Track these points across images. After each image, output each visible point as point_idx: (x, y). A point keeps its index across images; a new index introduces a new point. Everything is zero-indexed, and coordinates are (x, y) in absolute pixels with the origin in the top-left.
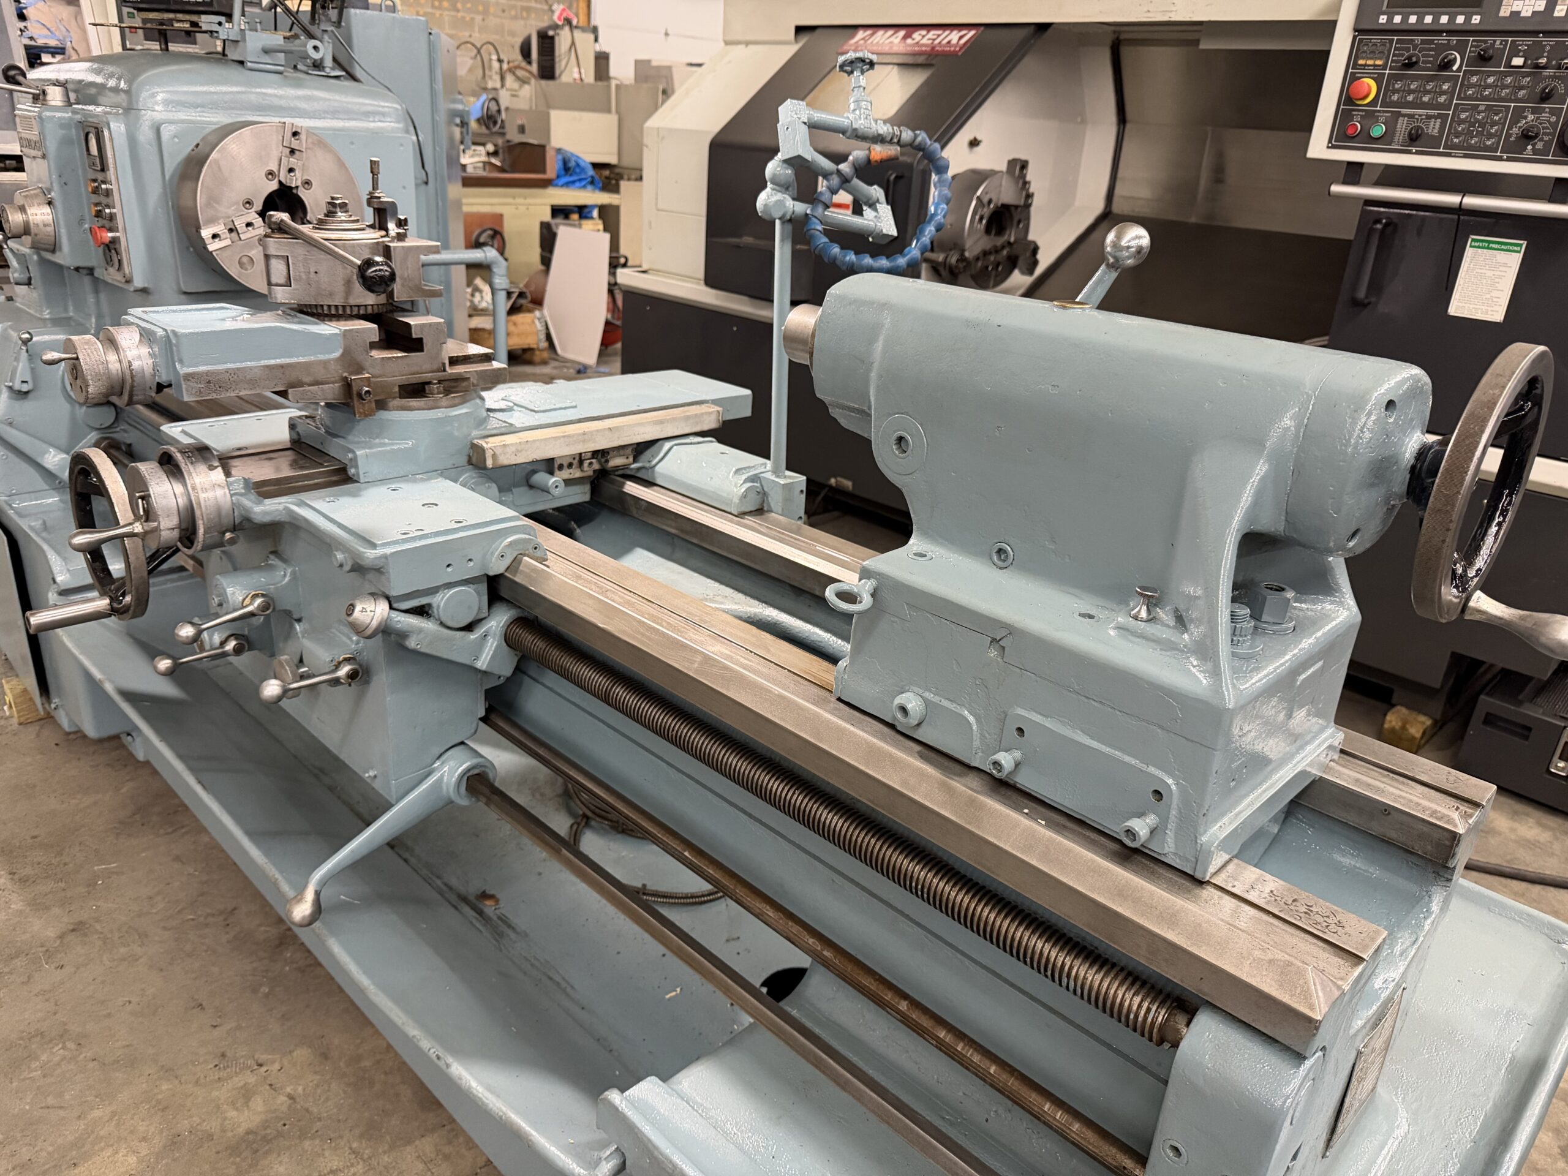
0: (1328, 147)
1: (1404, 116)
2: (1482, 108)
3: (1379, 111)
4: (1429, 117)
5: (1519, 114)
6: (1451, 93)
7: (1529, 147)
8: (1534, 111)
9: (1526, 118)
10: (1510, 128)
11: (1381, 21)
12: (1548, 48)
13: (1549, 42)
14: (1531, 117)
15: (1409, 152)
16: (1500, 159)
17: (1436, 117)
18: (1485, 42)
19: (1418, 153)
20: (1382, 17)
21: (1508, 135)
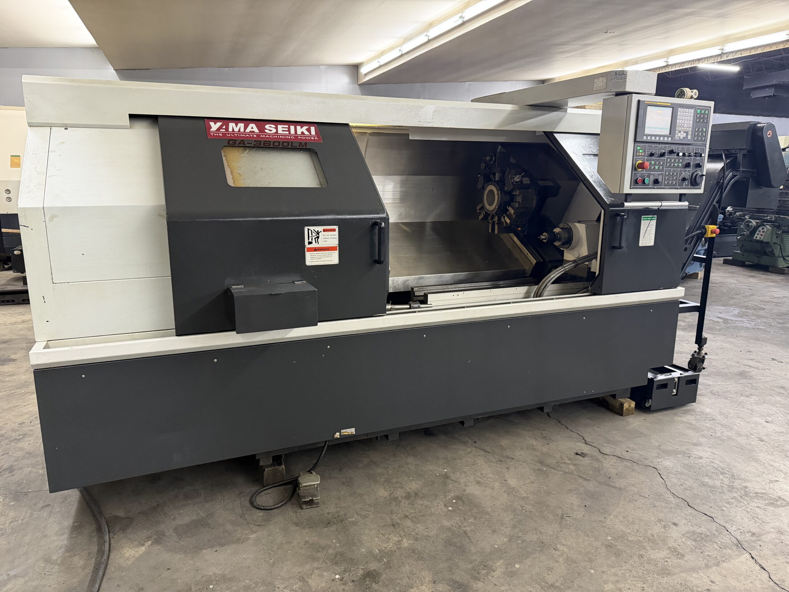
0: (630, 188)
1: (652, 174)
2: (672, 171)
3: (645, 173)
4: (659, 175)
5: (681, 174)
6: (663, 165)
7: (684, 184)
8: (685, 171)
9: (683, 173)
10: (679, 178)
11: (644, 138)
12: (686, 150)
13: (686, 147)
14: (684, 173)
15: (655, 188)
16: (678, 188)
17: (660, 175)
18: (671, 147)
19: (657, 188)
20: (644, 137)
21: (679, 180)
